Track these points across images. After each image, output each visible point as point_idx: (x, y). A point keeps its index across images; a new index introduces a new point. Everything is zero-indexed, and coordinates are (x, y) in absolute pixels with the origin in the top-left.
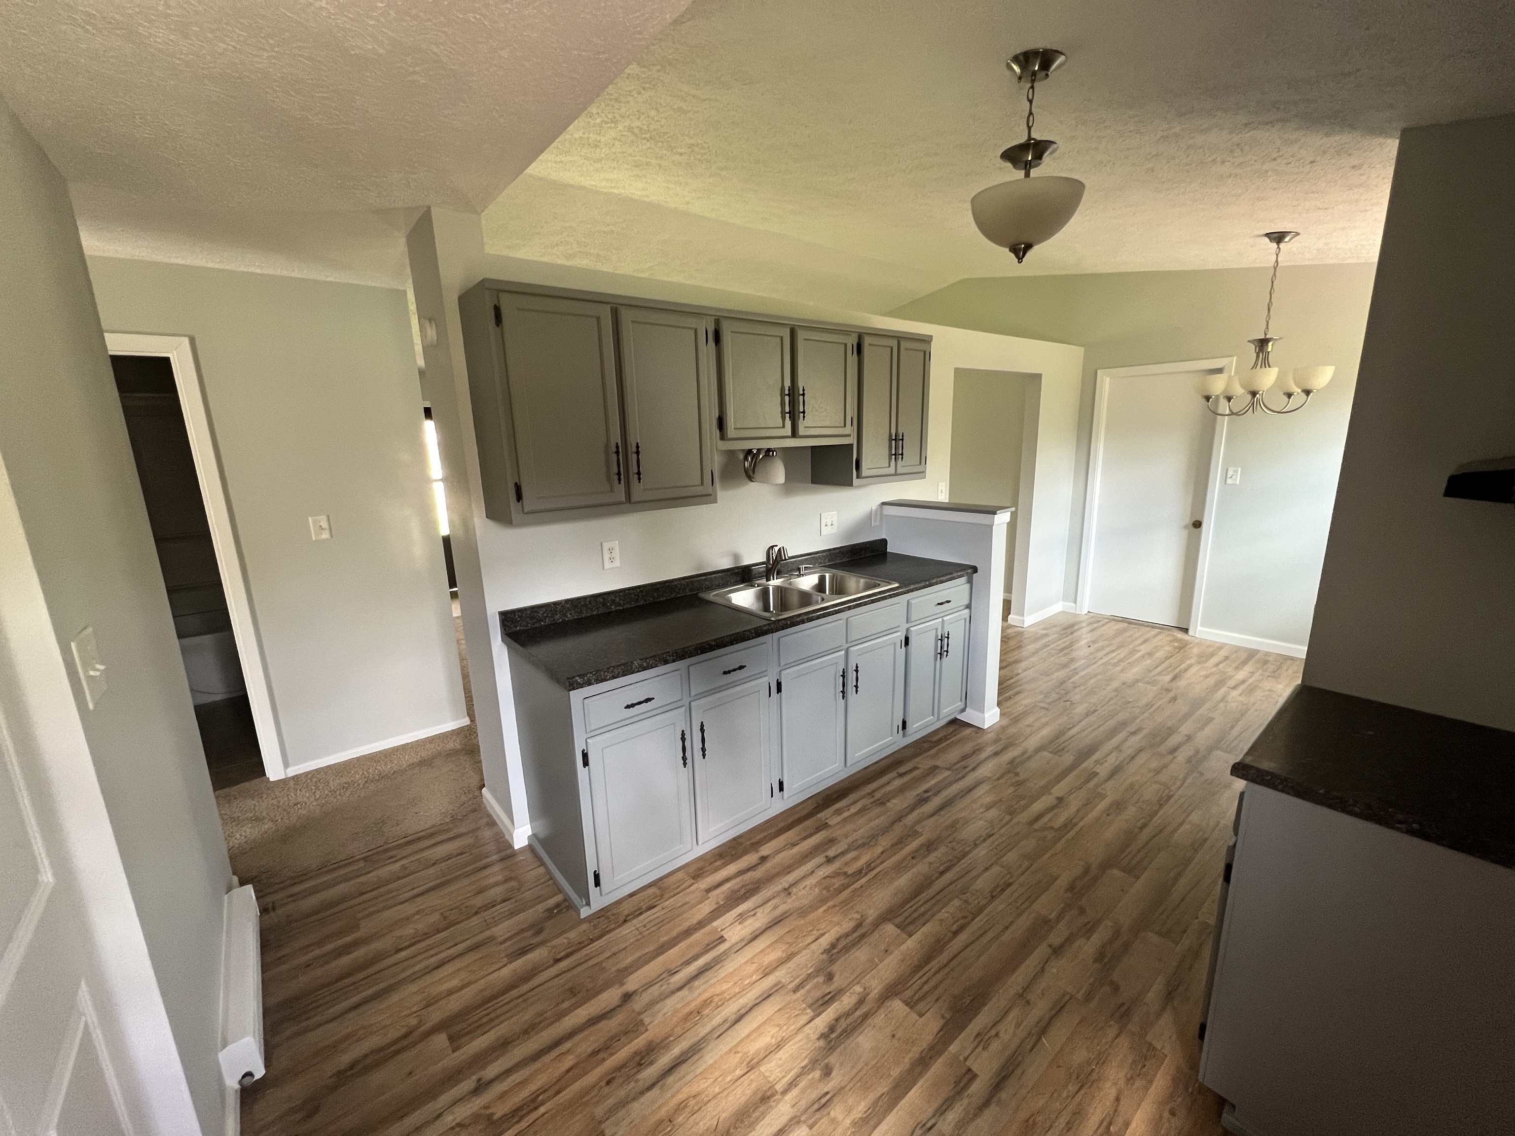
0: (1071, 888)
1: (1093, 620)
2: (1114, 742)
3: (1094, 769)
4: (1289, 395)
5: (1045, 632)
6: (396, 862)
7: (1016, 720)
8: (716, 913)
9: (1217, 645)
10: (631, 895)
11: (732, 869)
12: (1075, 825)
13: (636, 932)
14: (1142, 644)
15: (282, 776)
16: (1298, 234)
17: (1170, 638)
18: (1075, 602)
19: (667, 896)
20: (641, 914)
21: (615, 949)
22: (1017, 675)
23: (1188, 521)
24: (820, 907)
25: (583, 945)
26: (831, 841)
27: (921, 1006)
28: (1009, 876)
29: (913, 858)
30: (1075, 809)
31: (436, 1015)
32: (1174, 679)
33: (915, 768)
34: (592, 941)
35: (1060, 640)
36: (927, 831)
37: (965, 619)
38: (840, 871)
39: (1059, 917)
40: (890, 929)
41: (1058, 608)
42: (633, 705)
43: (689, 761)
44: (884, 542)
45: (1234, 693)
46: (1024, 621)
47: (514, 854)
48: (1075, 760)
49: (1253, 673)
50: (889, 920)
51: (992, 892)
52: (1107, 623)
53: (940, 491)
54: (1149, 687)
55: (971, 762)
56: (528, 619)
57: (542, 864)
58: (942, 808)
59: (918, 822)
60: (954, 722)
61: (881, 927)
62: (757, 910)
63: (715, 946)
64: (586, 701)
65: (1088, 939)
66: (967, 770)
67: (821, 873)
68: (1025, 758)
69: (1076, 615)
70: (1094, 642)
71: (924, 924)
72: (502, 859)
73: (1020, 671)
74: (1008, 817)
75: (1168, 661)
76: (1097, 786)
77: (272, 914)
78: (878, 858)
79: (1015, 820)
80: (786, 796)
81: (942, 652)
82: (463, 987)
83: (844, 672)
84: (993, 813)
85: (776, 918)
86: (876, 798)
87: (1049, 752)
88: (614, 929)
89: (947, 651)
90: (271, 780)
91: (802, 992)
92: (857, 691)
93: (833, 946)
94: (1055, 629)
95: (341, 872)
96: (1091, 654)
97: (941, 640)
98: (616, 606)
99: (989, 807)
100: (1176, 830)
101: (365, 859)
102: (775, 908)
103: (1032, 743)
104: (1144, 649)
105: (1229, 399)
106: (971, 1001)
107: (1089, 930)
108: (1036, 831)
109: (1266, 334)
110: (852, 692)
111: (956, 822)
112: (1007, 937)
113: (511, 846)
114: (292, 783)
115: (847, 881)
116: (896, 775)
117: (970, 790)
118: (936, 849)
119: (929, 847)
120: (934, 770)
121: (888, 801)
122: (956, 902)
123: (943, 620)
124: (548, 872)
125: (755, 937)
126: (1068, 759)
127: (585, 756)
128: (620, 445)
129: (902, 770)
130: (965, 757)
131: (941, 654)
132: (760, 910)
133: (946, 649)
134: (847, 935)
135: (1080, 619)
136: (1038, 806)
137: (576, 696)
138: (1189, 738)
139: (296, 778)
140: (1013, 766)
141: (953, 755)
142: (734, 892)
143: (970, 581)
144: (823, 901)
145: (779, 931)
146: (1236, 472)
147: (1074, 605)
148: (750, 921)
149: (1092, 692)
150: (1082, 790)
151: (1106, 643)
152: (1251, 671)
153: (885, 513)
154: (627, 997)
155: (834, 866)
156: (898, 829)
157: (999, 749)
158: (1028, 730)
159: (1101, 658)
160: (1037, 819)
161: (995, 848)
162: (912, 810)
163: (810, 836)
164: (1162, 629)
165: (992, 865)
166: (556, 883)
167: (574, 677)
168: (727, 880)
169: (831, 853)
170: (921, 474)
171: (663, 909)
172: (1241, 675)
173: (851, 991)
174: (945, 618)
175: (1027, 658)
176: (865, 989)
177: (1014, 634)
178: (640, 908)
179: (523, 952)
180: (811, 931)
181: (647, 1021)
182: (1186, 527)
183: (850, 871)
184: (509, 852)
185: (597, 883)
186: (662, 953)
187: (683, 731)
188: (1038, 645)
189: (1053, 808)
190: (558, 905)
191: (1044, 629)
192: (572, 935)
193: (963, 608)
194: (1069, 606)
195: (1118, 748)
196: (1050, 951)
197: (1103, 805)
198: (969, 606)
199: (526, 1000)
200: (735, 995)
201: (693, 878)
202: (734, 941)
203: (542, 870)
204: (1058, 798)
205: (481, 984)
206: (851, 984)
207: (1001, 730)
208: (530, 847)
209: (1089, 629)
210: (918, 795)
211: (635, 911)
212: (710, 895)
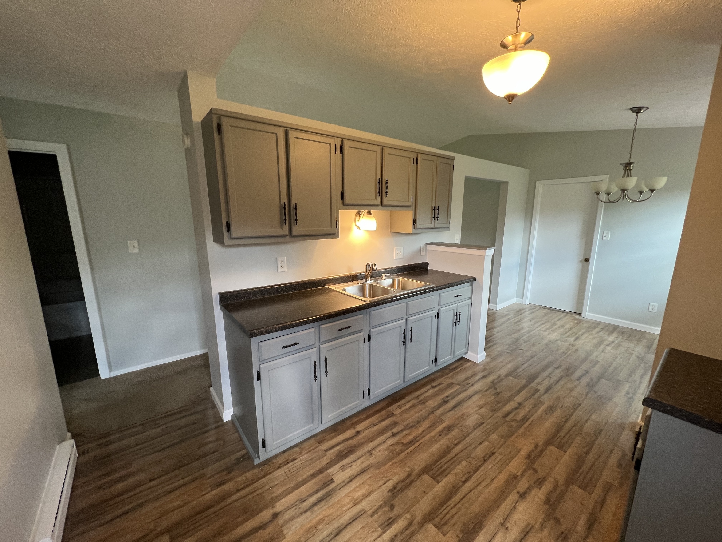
0: (528, 457)
1: (532, 307)
2: (546, 373)
3: (537, 388)
4: (641, 193)
5: (508, 313)
6: (160, 426)
7: (494, 359)
8: (330, 464)
9: (597, 322)
10: (284, 452)
11: (341, 438)
12: (529, 419)
13: (285, 474)
14: (557, 321)
15: (108, 377)
16: (648, 108)
17: (572, 318)
18: (523, 298)
19: (303, 453)
20: (288, 463)
21: (272, 485)
22: (494, 335)
23: (582, 258)
24: (388, 463)
25: (254, 481)
26: (395, 424)
27: (445, 528)
28: (493, 448)
29: (440, 435)
30: (528, 410)
31: (165, 523)
32: (576, 339)
33: (441, 384)
34: (259, 479)
35: (515, 317)
36: (447, 421)
37: (469, 305)
38: (399, 441)
39: (523, 475)
40: (427, 478)
41: (514, 300)
42: (287, 347)
43: (318, 378)
44: (427, 264)
45: (609, 348)
46: (497, 307)
47: (224, 424)
48: (526, 382)
49: (617, 338)
50: (426, 473)
51: (484, 457)
52: (539, 309)
53: (456, 239)
54: (563, 343)
55: (471, 381)
56: (235, 297)
57: (238, 431)
58: (455, 407)
59: (442, 414)
60: (462, 359)
61: (422, 477)
62: (353, 463)
63: (328, 485)
64: (260, 344)
65: (540, 489)
66: (469, 385)
67: (389, 442)
68: (500, 379)
69: (523, 305)
70: (533, 319)
71: (446, 476)
72: (217, 428)
73: (495, 333)
74: (491, 413)
75: (572, 330)
76: (539, 397)
77: (86, 455)
78: (421, 434)
79: (496, 415)
80: (371, 398)
81: (457, 322)
82: (183, 506)
83: (404, 332)
84: (483, 410)
85: (363, 469)
86: (420, 399)
87: (512, 377)
88: (272, 472)
89: (459, 322)
90: (102, 378)
91: (376, 516)
92: (411, 342)
93: (395, 487)
94: (512, 312)
95: (129, 432)
96: (532, 325)
97: (456, 315)
98: (284, 292)
99: (481, 407)
100: (584, 424)
101: (142, 425)
102: (363, 463)
103: (503, 372)
104: (559, 323)
105: (608, 194)
106: (474, 526)
107: (540, 483)
108: (507, 421)
109: (629, 161)
110: (408, 342)
111: (463, 415)
112: (494, 485)
113: (222, 420)
114: (112, 380)
115: (403, 448)
116: (431, 387)
117: (470, 397)
118: (452, 430)
119: (449, 429)
120: (450, 385)
121: (427, 401)
122: (464, 463)
123: (457, 305)
124: (240, 436)
125: (351, 480)
126: (523, 381)
127: (259, 374)
128: (286, 204)
129: (434, 384)
130: (467, 379)
131: (456, 323)
132: (354, 464)
133: (458, 320)
134: (402, 481)
135: (525, 307)
136: (507, 408)
137: (254, 341)
138: (587, 372)
139: (115, 378)
140: (494, 384)
141: (461, 377)
142: (340, 451)
143: (472, 285)
144: (389, 459)
145: (365, 477)
146: (608, 233)
147: (522, 300)
148: (348, 470)
149: (533, 345)
150: (532, 399)
151: (539, 319)
152: (616, 336)
153: (428, 248)
154: (275, 515)
155: (396, 438)
156: (432, 418)
157: (485, 374)
158: (501, 364)
159: (537, 328)
160: (508, 414)
161: (485, 431)
162: (440, 407)
163: (384, 420)
164: (568, 313)
165: (483, 441)
166: (243, 443)
167: (253, 330)
168: (337, 445)
169: (395, 430)
170: (447, 228)
171: (301, 461)
172: (611, 339)
173: (404, 517)
174: (458, 304)
175: (498, 326)
176: (412, 516)
177: (491, 314)
178: (288, 460)
179: (221, 484)
180: (382, 478)
181: (285, 532)
182: (581, 261)
183: (405, 441)
184: (220, 423)
185: (264, 446)
186: (298, 488)
187: (315, 361)
188: (504, 319)
189: (516, 409)
190: (243, 456)
191: (507, 311)
192: (249, 475)
193: (467, 299)
194: (520, 300)
195: (549, 376)
196: (518, 495)
197: (543, 408)
198: (471, 298)
199: (217, 515)
200: (337, 517)
201: (319, 443)
202: (339, 482)
203: (237, 435)
204: (518, 403)
205: (194, 503)
206: (404, 513)
207: (486, 364)
208: (232, 421)
209: (530, 312)
210: (443, 399)
211: (285, 461)
212: (327, 453)
